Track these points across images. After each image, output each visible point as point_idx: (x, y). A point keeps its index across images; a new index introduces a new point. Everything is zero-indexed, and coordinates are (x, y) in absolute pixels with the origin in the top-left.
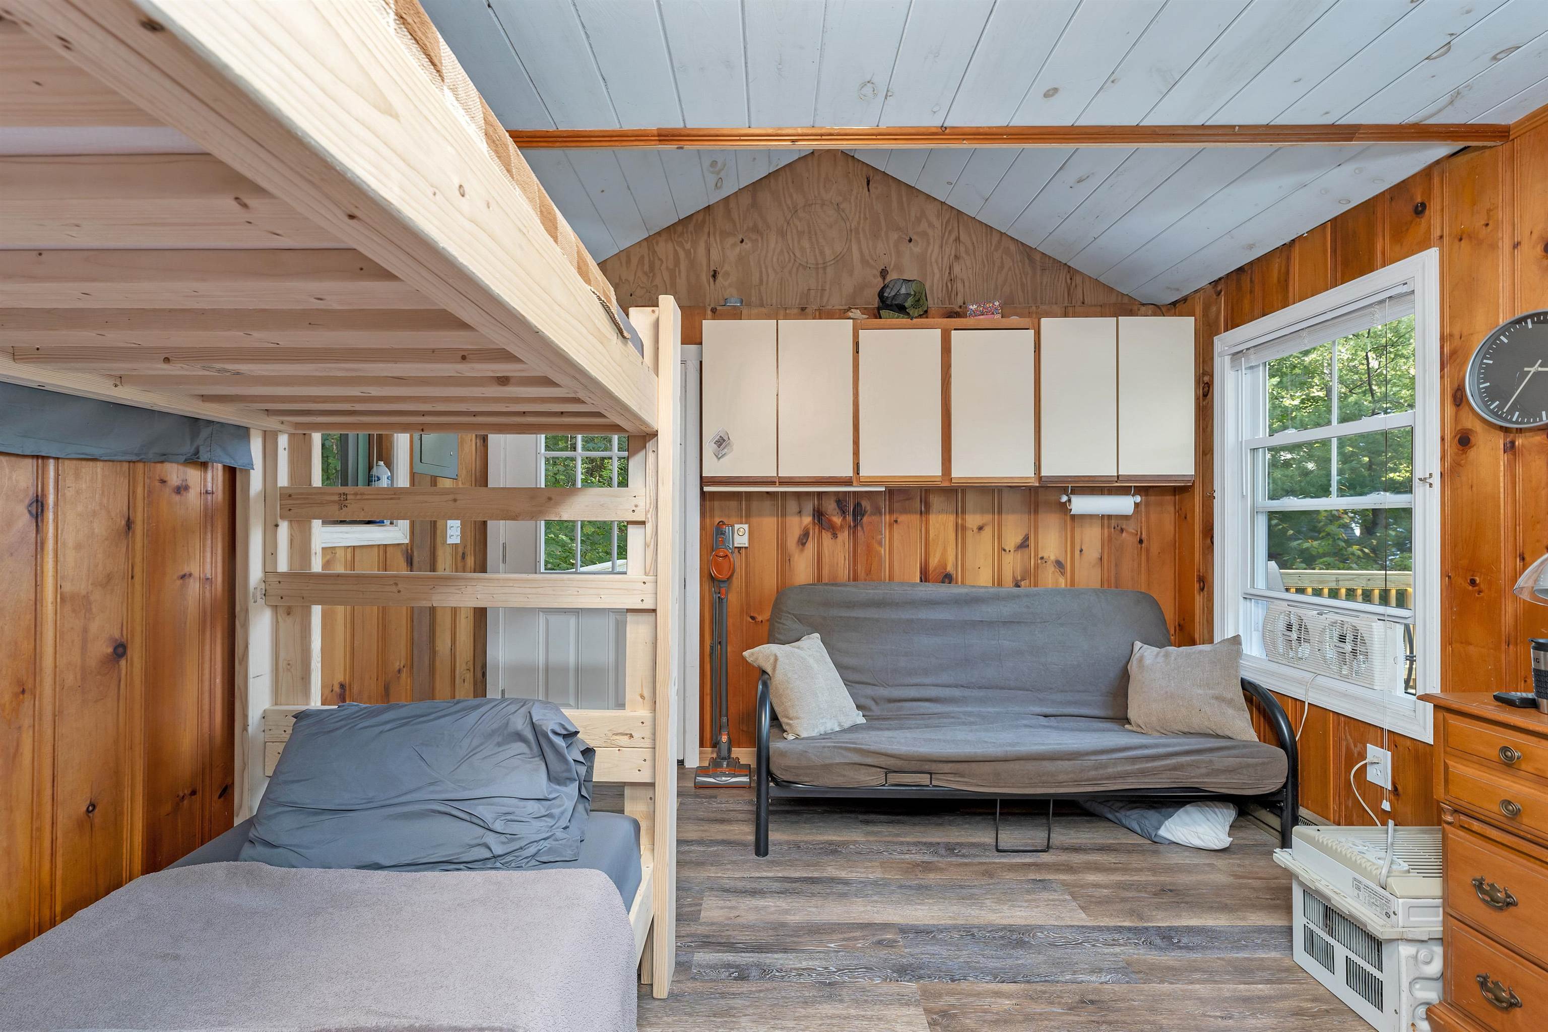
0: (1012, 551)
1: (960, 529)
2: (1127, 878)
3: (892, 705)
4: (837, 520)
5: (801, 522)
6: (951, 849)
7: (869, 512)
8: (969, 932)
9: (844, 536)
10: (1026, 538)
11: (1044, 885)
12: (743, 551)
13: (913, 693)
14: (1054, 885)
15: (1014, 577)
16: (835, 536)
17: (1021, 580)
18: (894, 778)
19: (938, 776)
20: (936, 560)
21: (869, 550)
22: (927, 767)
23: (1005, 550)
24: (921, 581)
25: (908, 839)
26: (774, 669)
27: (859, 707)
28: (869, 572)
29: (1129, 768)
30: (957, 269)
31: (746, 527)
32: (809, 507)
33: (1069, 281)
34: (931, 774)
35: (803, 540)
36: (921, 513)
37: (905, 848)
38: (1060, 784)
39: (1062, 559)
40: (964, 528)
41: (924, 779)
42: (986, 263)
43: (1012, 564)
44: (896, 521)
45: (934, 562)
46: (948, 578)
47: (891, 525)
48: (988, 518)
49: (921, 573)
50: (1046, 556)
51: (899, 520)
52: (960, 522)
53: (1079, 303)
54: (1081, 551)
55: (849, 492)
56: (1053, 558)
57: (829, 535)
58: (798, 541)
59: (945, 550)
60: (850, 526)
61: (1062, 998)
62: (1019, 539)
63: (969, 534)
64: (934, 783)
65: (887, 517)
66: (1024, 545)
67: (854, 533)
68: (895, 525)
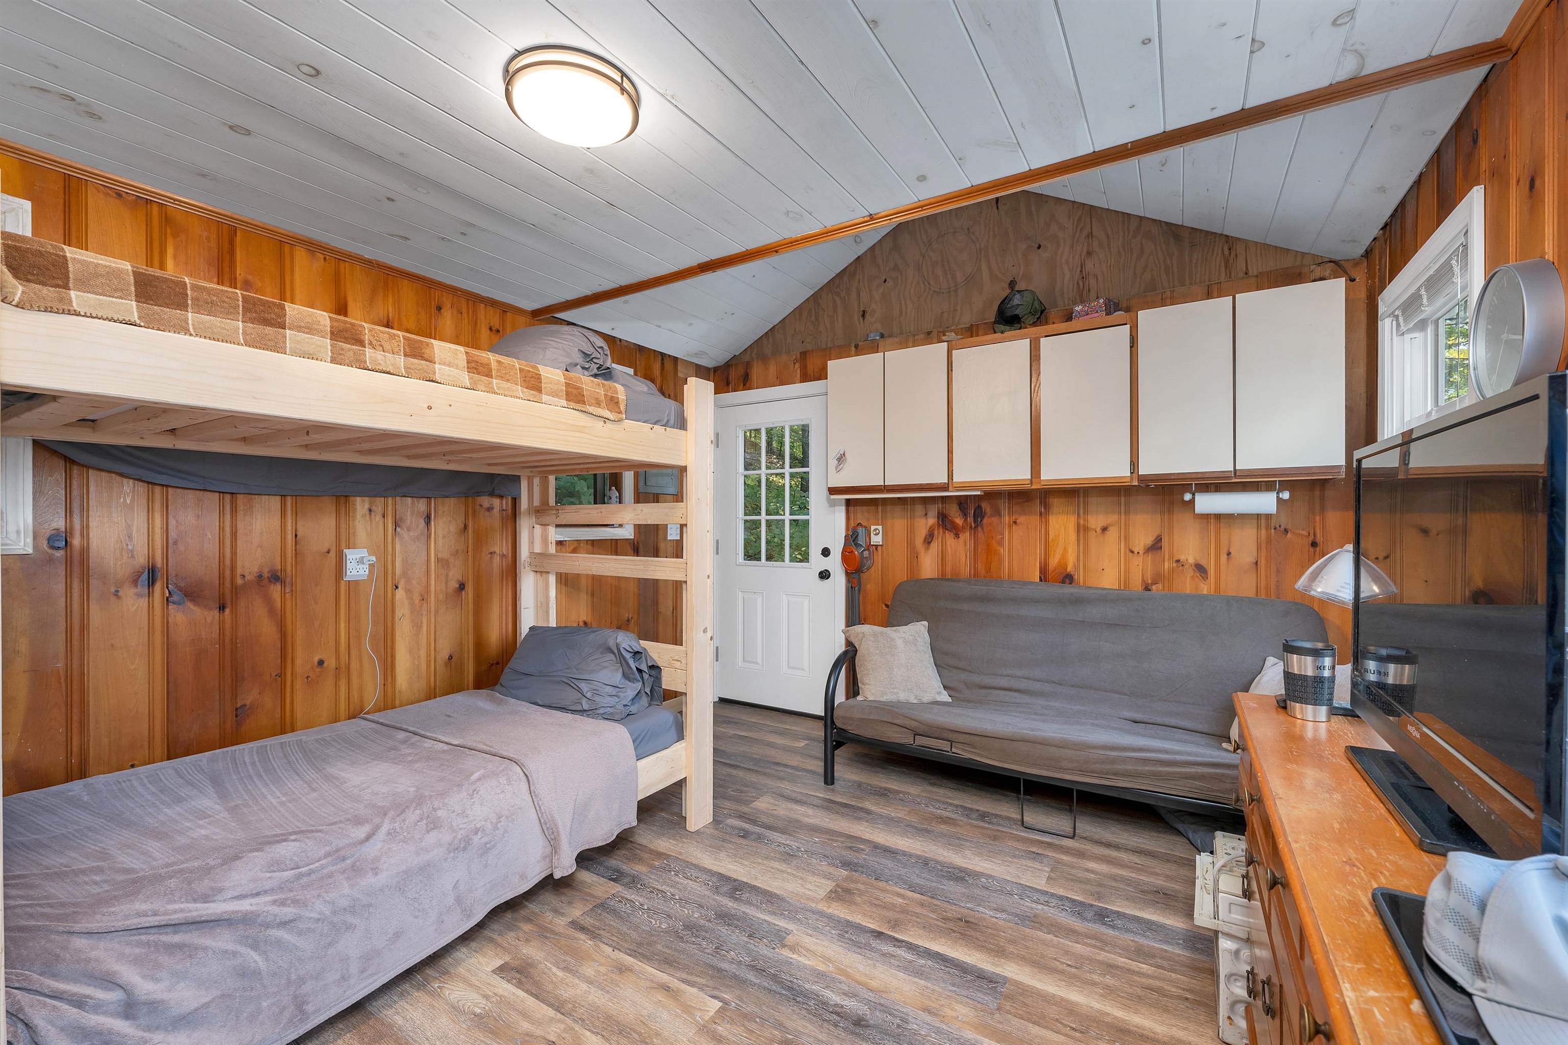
0: (1141, 552)
1: (1082, 530)
2: (1133, 875)
3: (983, 691)
4: (959, 521)
5: (927, 524)
6: (983, 816)
7: (989, 514)
8: (925, 862)
9: (966, 536)
10: (1159, 540)
11: (1036, 856)
12: (879, 548)
13: (1004, 682)
14: (1045, 860)
15: (1143, 580)
16: (957, 536)
17: (1152, 584)
18: (921, 741)
19: (957, 745)
20: (1056, 561)
21: (989, 547)
22: (951, 736)
23: (1132, 552)
24: (1041, 580)
25: (955, 802)
27: (945, 687)
28: (988, 570)
30: (1089, 265)
31: (880, 528)
32: (933, 511)
33: (1226, 252)
34: (952, 742)
35: (929, 539)
36: (1041, 514)
37: (942, 806)
38: (1064, 770)
39: (1203, 562)
40: (1086, 529)
41: (944, 746)
42: (1122, 252)
43: (1140, 568)
44: (1015, 522)
45: (1054, 562)
46: (1068, 579)
47: (1010, 527)
48: (1113, 518)
49: (1040, 573)
50: (1182, 558)
51: (1018, 521)
52: (1082, 522)
53: (1241, 275)
54: (1229, 554)
55: (970, 496)
56: (1191, 560)
57: (952, 535)
58: (925, 540)
59: (1065, 550)
60: (971, 527)
62: (1149, 540)
63: (1092, 534)
64: (954, 750)
65: (1007, 518)
66: (1156, 546)
67: (975, 533)
68: (1014, 526)
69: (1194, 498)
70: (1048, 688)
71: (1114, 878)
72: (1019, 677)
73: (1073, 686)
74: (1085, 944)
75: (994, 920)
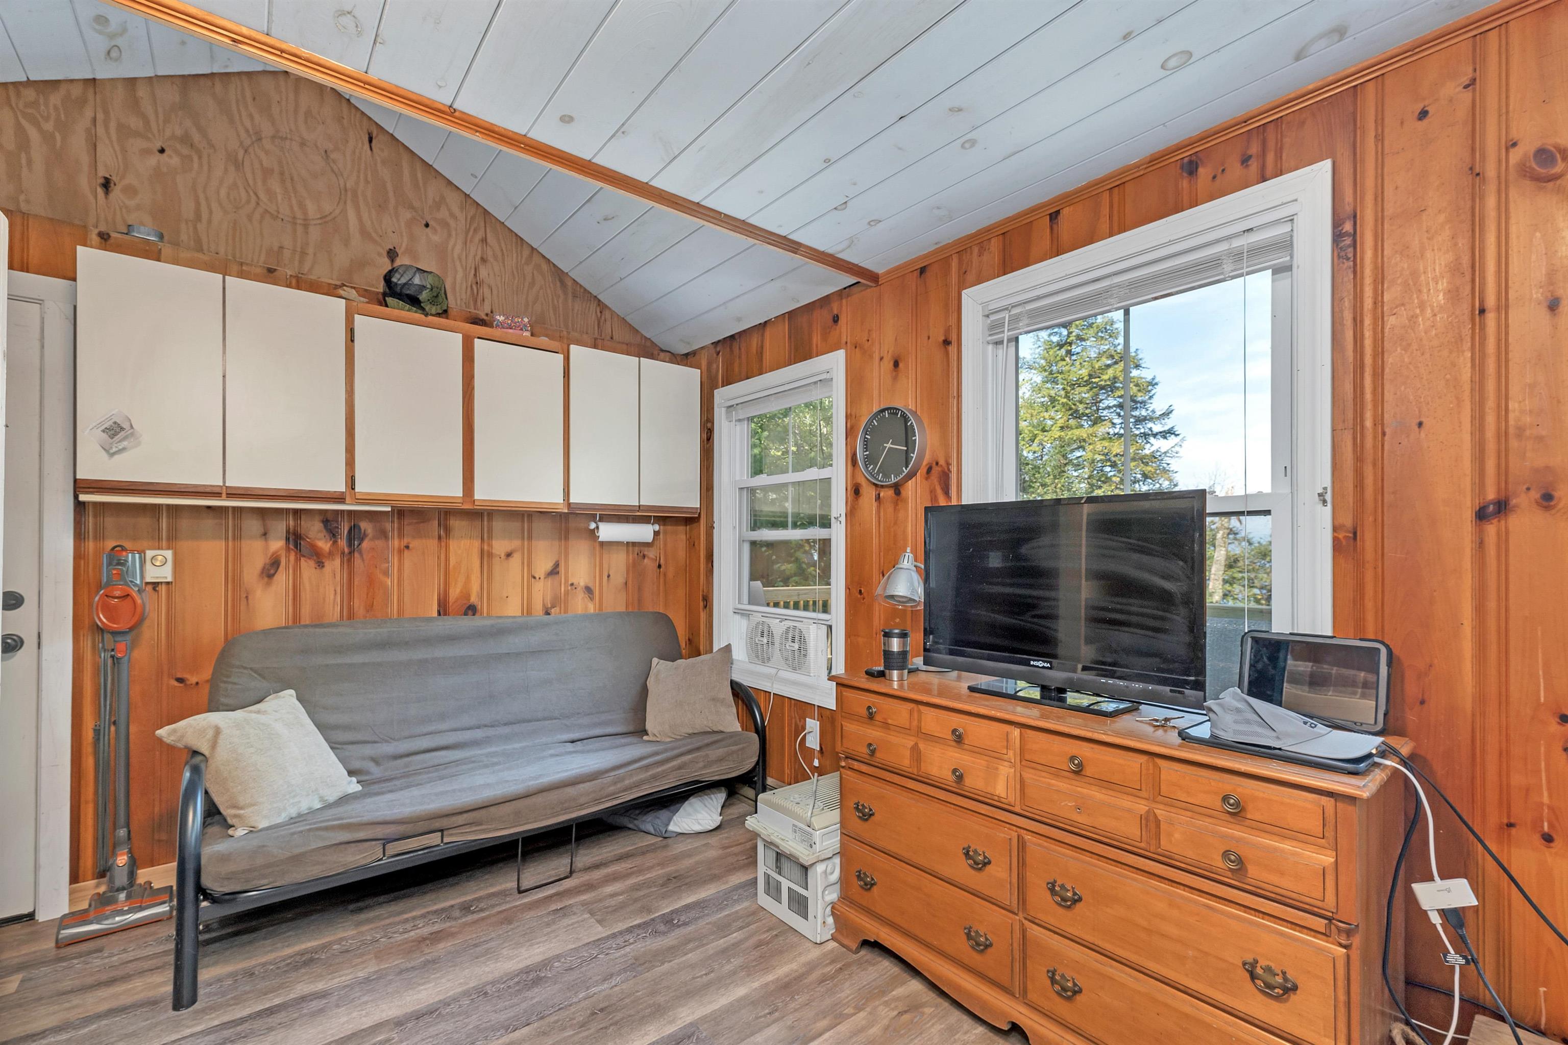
0: (542, 577)
1: (486, 556)
2: (641, 878)
3: (399, 761)
4: (324, 545)
5: (267, 548)
6: (466, 908)
7: (370, 536)
9: (334, 565)
10: (557, 565)
11: (563, 912)
12: (163, 589)
13: (425, 743)
14: (574, 909)
15: (544, 605)
16: (320, 565)
17: (553, 607)
18: (394, 848)
19: (451, 832)
20: (458, 591)
21: (371, 581)
22: (437, 824)
23: (534, 578)
24: (439, 614)
25: (414, 914)
26: (214, 745)
27: (351, 773)
28: (370, 607)
29: (643, 776)
31: (169, 554)
32: (280, 527)
33: (599, 314)
34: (442, 831)
35: (271, 569)
36: (440, 538)
37: (408, 926)
38: (581, 806)
39: (590, 585)
40: (490, 555)
41: (434, 839)
42: (516, 274)
43: (542, 591)
44: (407, 547)
45: (455, 592)
46: (471, 610)
47: (400, 552)
48: (516, 543)
49: (439, 605)
50: (575, 582)
51: (411, 546)
52: (486, 548)
53: (608, 338)
54: (609, 576)
55: (342, 511)
56: (582, 584)
57: (312, 563)
58: (262, 573)
59: (468, 578)
60: (343, 553)
61: (574, 1019)
62: (549, 566)
63: (496, 561)
64: (446, 840)
65: (396, 542)
66: (554, 572)
67: (349, 561)
68: (406, 552)
69: (597, 528)
70: (478, 734)
71: (637, 887)
72: (445, 731)
73: (505, 724)
74: (691, 951)
75: (616, 989)
